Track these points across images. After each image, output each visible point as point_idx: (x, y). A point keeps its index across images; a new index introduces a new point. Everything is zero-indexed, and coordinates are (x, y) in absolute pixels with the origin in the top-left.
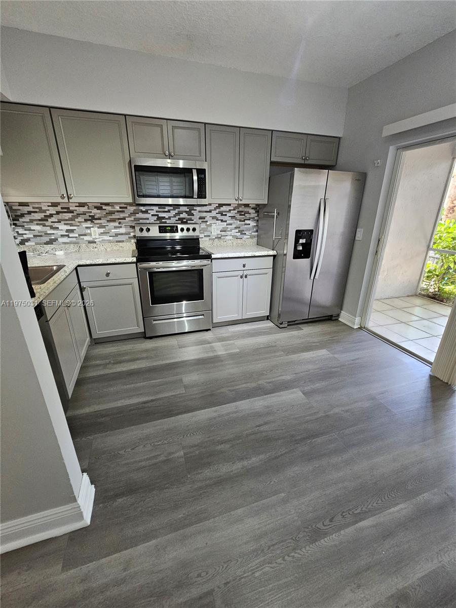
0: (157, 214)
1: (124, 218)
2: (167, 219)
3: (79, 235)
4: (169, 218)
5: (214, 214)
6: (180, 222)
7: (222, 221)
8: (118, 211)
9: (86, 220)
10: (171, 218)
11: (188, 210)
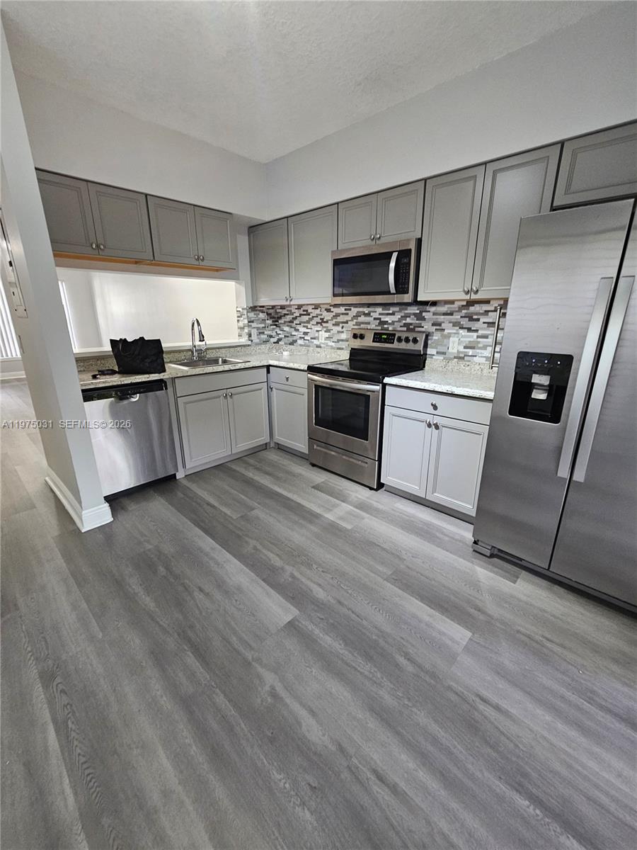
0: (380, 317)
1: (347, 322)
2: (390, 324)
3: (311, 338)
4: (393, 323)
5: (457, 317)
6: (405, 329)
7: (469, 330)
8: (343, 314)
9: (317, 323)
10: (395, 323)
11: (418, 312)
